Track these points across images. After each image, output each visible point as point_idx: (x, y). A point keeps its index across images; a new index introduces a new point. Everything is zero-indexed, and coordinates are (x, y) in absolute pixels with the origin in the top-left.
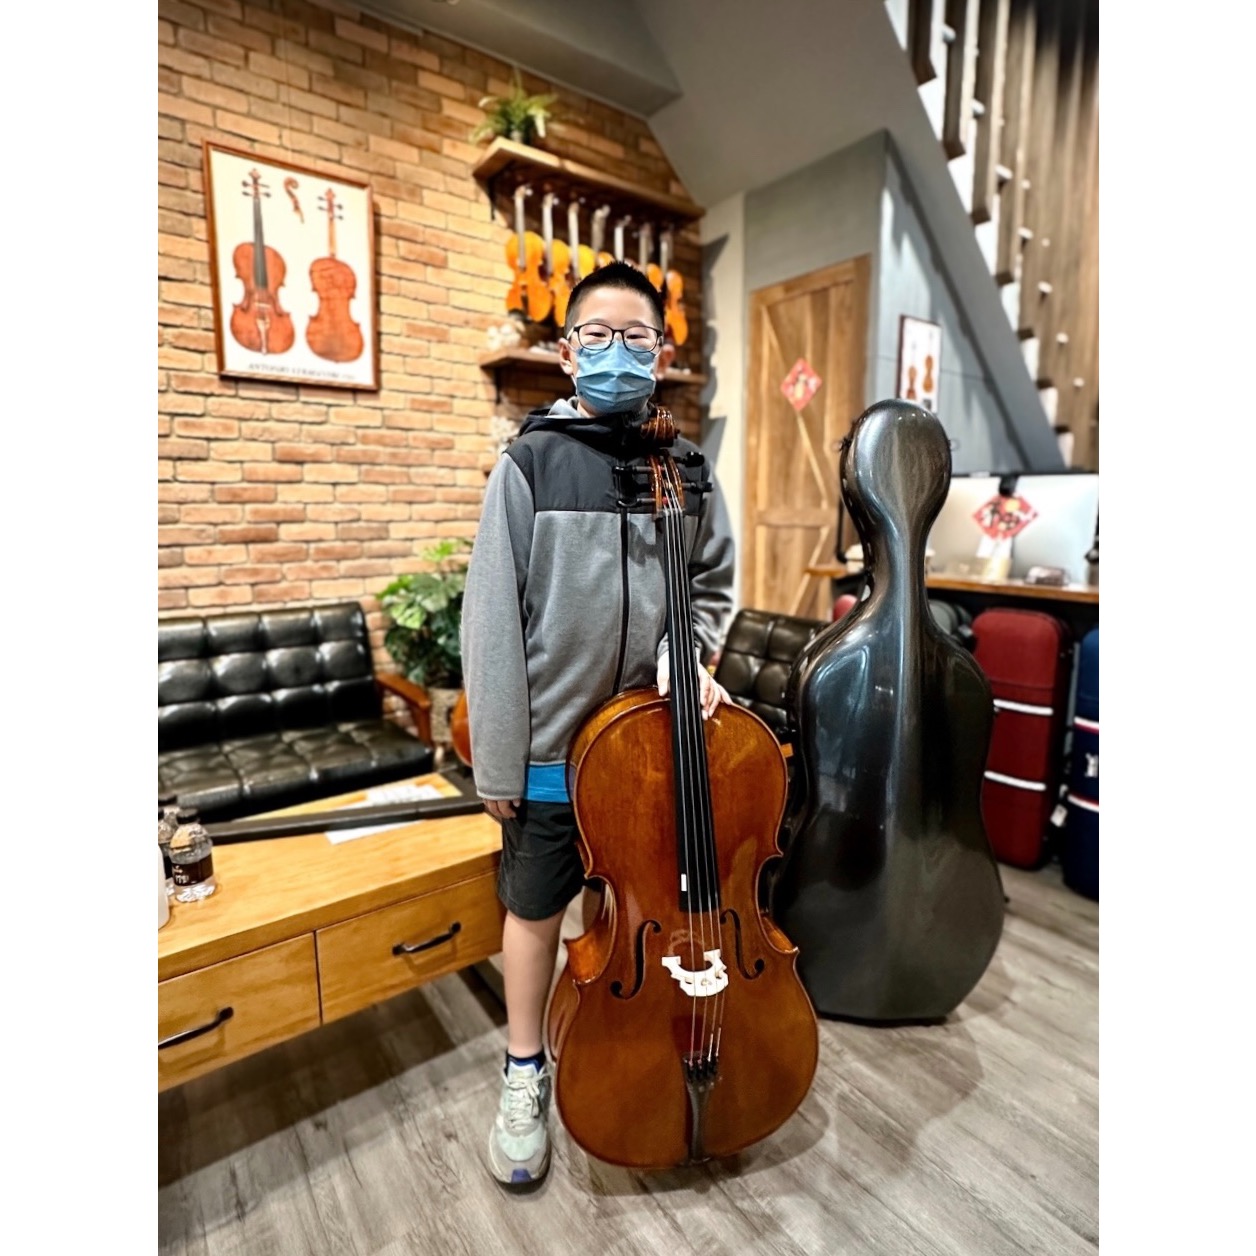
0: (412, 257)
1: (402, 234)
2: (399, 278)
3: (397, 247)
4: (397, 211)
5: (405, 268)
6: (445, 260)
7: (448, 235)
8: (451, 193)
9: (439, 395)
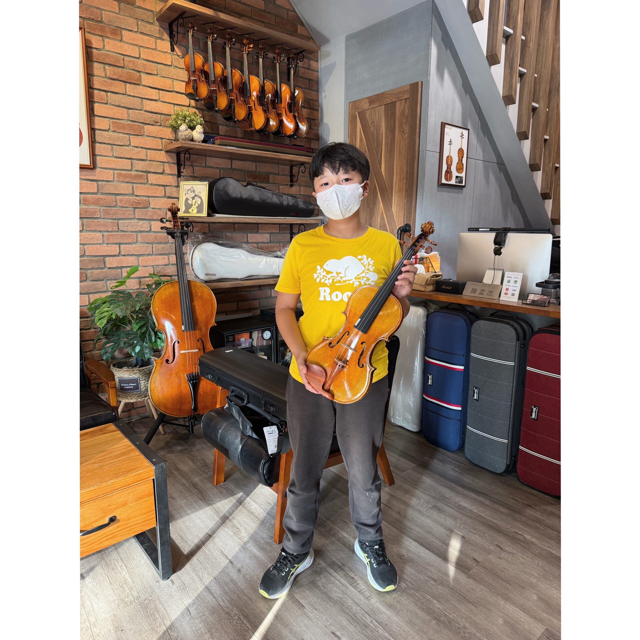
0: (115, 77)
1: (108, 61)
2: (107, 91)
3: (105, 70)
4: (104, 46)
5: (111, 85)
6: (140, 78)
7: (140, 61)
8: (142, 33)
9: (137, 171)
